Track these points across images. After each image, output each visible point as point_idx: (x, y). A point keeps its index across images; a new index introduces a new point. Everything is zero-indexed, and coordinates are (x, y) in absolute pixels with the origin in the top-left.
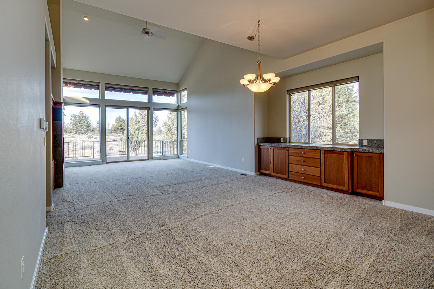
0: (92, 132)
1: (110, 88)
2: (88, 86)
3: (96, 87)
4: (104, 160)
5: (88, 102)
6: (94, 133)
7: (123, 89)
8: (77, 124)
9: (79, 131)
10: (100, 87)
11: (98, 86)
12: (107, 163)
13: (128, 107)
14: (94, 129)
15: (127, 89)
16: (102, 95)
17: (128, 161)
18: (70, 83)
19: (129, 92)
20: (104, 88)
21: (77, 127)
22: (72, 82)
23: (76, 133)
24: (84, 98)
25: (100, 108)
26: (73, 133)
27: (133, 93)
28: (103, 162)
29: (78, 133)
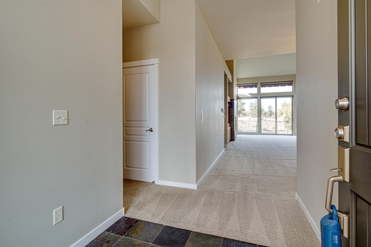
0: (264, 115)
1: (263, 85)
2: (251, 86)
3: (255, 86)
4: (259, 132)
5: (250, 96)
6: (266, 116)
7: (273, 84)
8: (253, 109)
9: (255, 115)
10: (258, 86)
11: (257, 85)
12: (262, 134)
13: (276, 96)
14: (266, 113)
15: (276, 84)
16: (259, 90)
17: (276, 134)
18: (241, 86)
19: (278, 86)
20: (260, 86)
21: (253, 112)
22: (242, 85)
23: (253, 116)
24: (249, 94)
25: (257, 99)
26: (251, 116)
27: (281, 86)
28: (259, 133)
29: (254, 116)
